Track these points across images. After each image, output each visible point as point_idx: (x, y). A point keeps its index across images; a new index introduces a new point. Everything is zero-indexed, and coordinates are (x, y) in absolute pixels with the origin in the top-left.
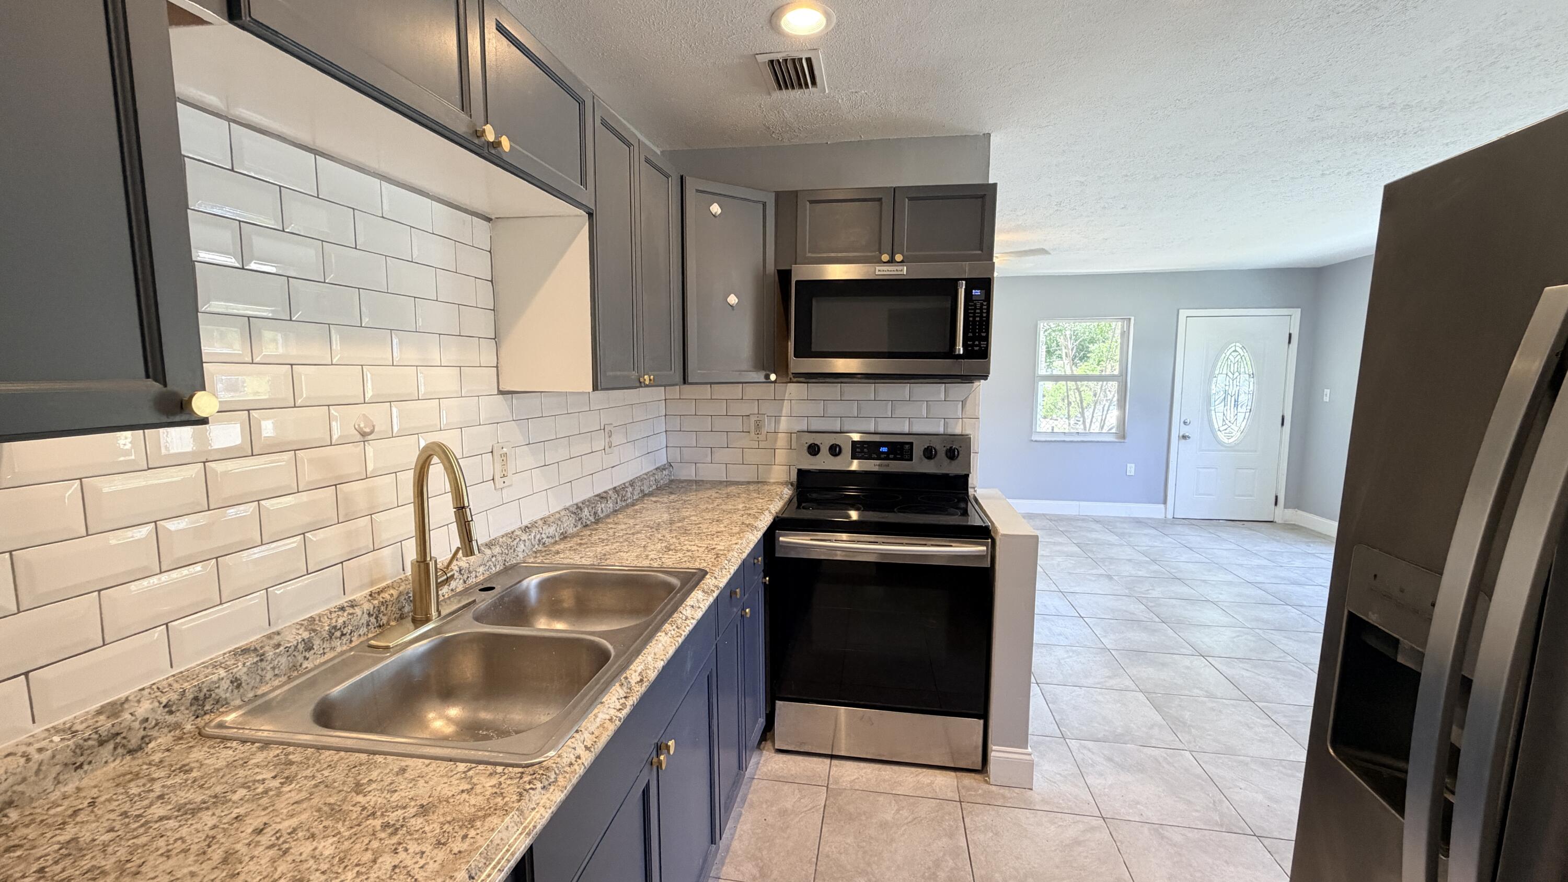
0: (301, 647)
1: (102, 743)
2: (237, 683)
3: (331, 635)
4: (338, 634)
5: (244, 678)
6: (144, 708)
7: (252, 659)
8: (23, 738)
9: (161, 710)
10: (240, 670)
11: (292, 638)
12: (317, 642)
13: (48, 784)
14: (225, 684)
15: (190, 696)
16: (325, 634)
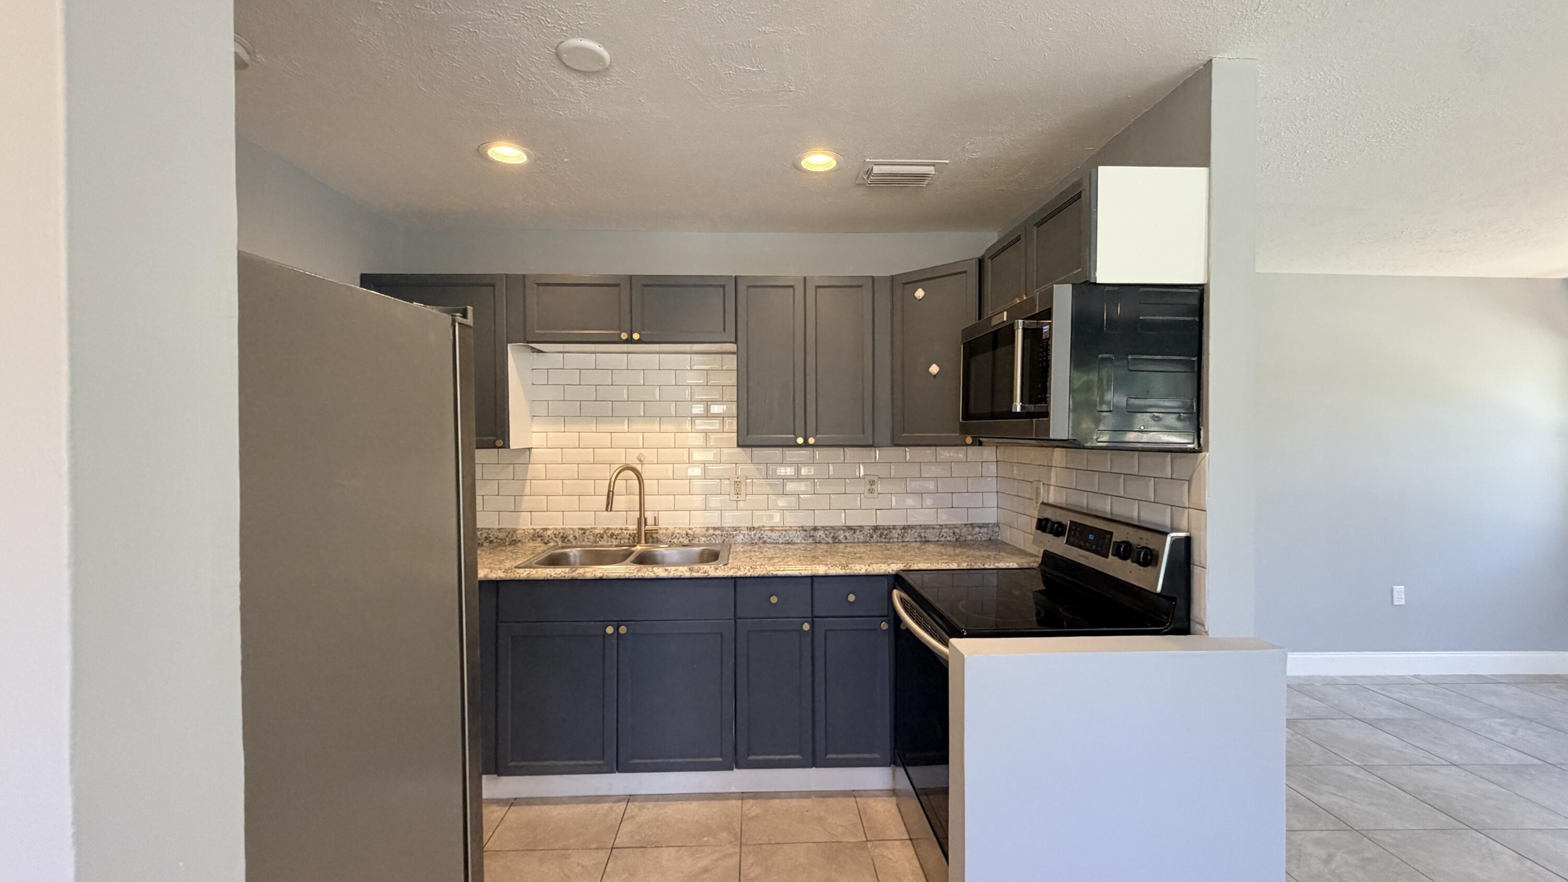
0: (599, 535)
1: (539, 536)
2: (575, 538)
3: (612, 536)
4: (614, 537)
5: (578, 537)
6: (549, 532)
7: (582, 532)
8: (528, 528)
9: (553, 535)
10: (577, 535)
11: (597, 531)
12: (605, 537)
13: (527, 540)
14: (571, 536)
15: (561, 535)
16: (609, 535)
